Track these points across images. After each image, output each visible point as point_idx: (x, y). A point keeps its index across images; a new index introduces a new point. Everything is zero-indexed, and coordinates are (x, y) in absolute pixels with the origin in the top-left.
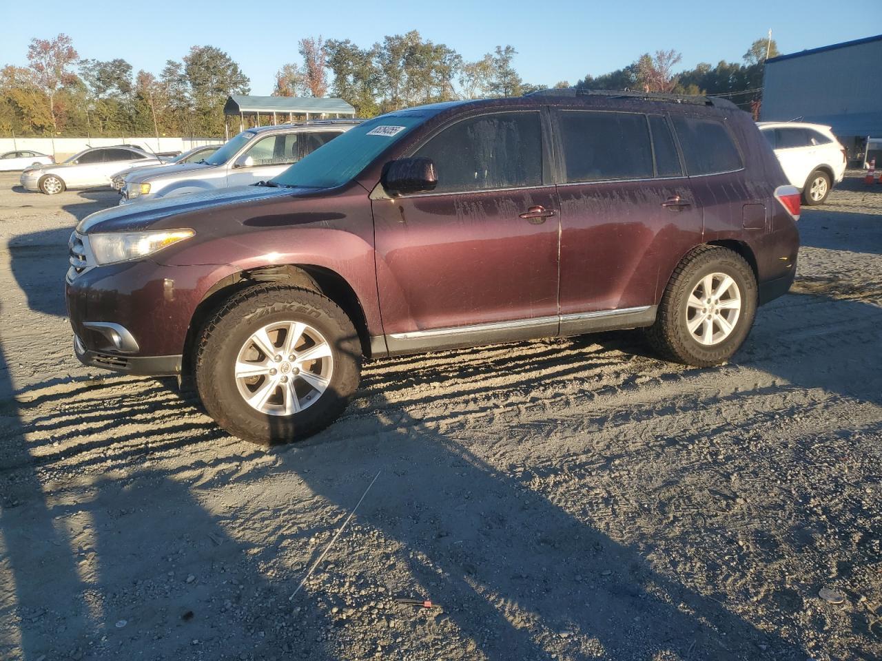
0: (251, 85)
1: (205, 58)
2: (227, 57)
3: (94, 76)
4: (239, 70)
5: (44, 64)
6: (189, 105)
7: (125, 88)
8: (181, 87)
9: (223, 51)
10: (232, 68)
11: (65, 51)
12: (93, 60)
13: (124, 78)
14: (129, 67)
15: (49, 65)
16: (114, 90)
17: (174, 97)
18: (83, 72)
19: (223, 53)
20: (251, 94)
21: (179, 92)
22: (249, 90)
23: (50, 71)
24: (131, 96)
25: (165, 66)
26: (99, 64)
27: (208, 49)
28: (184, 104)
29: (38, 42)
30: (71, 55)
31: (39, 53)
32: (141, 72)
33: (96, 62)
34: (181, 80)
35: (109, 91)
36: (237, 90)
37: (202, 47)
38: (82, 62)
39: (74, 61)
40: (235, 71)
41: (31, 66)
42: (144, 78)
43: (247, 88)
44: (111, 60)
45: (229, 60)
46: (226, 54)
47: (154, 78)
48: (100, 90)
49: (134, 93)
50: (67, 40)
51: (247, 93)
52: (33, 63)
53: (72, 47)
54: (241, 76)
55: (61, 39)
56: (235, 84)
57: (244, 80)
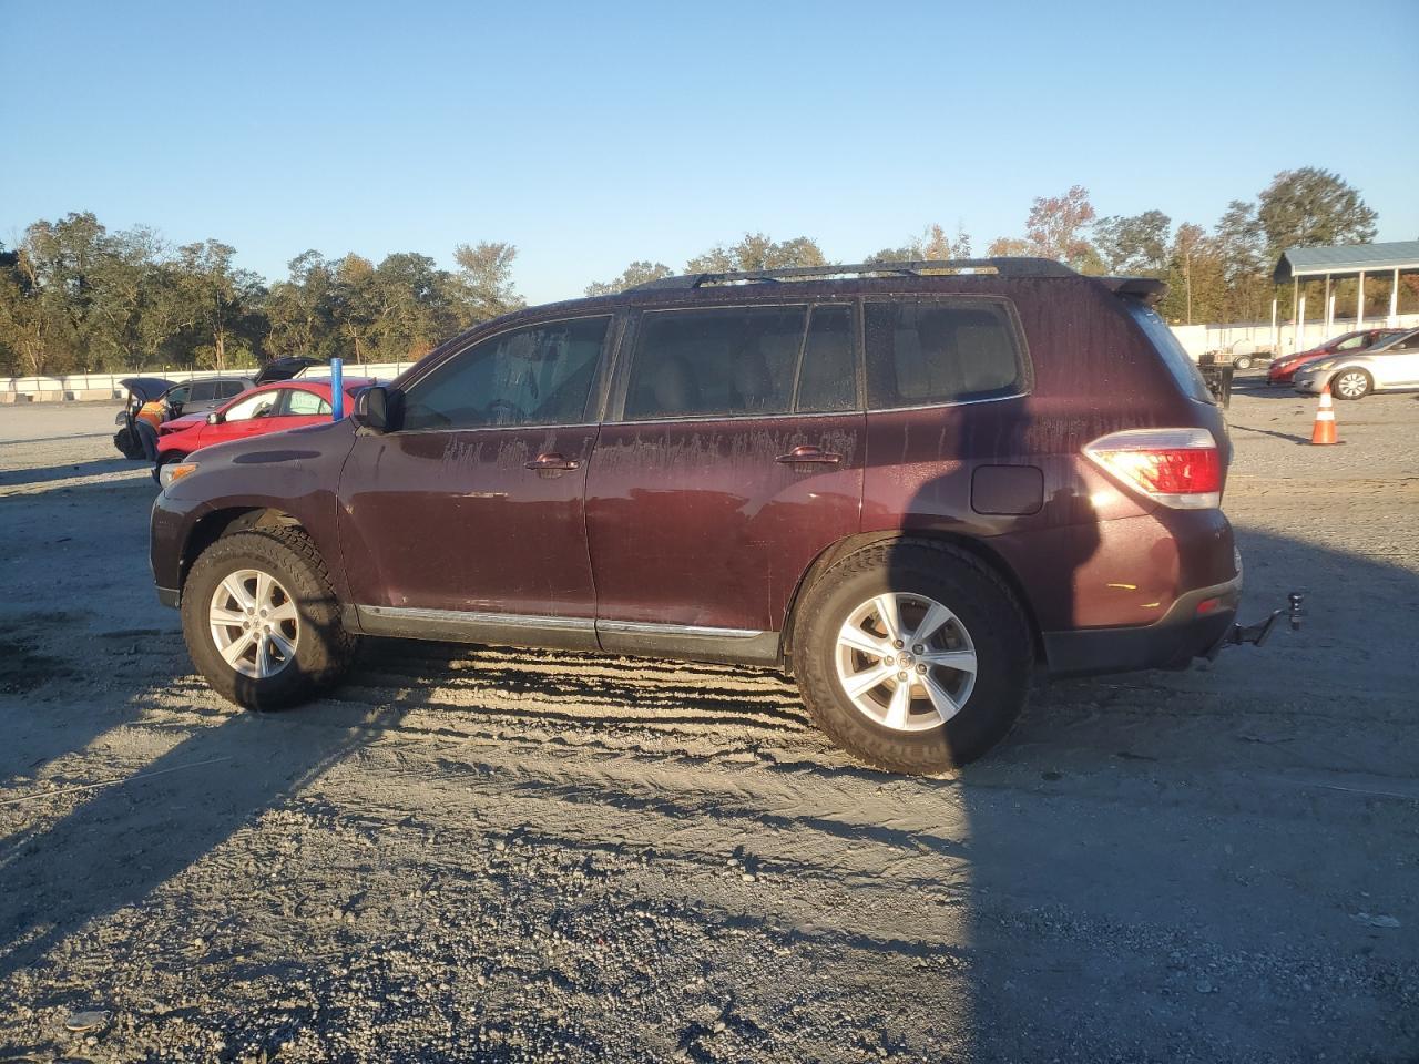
0: (1378, 224)
1: (1298, 191)
2: (1340, 181)
3: (1112, 241)
4: (1358, 202)
5: (1047, 232)
6: (1258, 270)
7: (1155, 252)
8: (1247, 242)
9: (1332, 172)
10: (1346, 198)
11: (1078, 209)
12: (1116, 217)
13: (1156, 238)
14: (1166, 220)
15: (1052, 232)
16: (1138, 258)
17: (1234, 259)
18: (1097, 237)
19: (1333, 177)
20: (1376, 240)
21: (1241, 250)
22: (1374, 233)
23: (1052, 241)
24: (1163, 264)
25: (1225, 210)
26: (1123, 222)
27: (1304, 174)
28: (1248, 269)
29: (1043, 202)
30: (1086, 213)
31: (1042, 217)
32: (1184, 226)
33: (1119, 219)
34: (1250, 231)
35: (1130, 260)
36: (1350, 235)
37: (1294, 171)
38: (1099, 223)
39: (1087, 223)
40: (1350, 204)
41: (1029, 237)
42: (1188, 234)
43: (1369, 230)
44: (1140, 214)
45: (1343, 185)
46: (1338, 177)
47: (1203, 232)
48: (1119, 259)
49: (1168, 259)
50: (1083, 193)
51: (1368, 240)
52: (1034, 232)
53: (1086, 203)
54: (1363, 211)
55: (1073, 193)
56: (1348, 226)
57: (1366, 217)
